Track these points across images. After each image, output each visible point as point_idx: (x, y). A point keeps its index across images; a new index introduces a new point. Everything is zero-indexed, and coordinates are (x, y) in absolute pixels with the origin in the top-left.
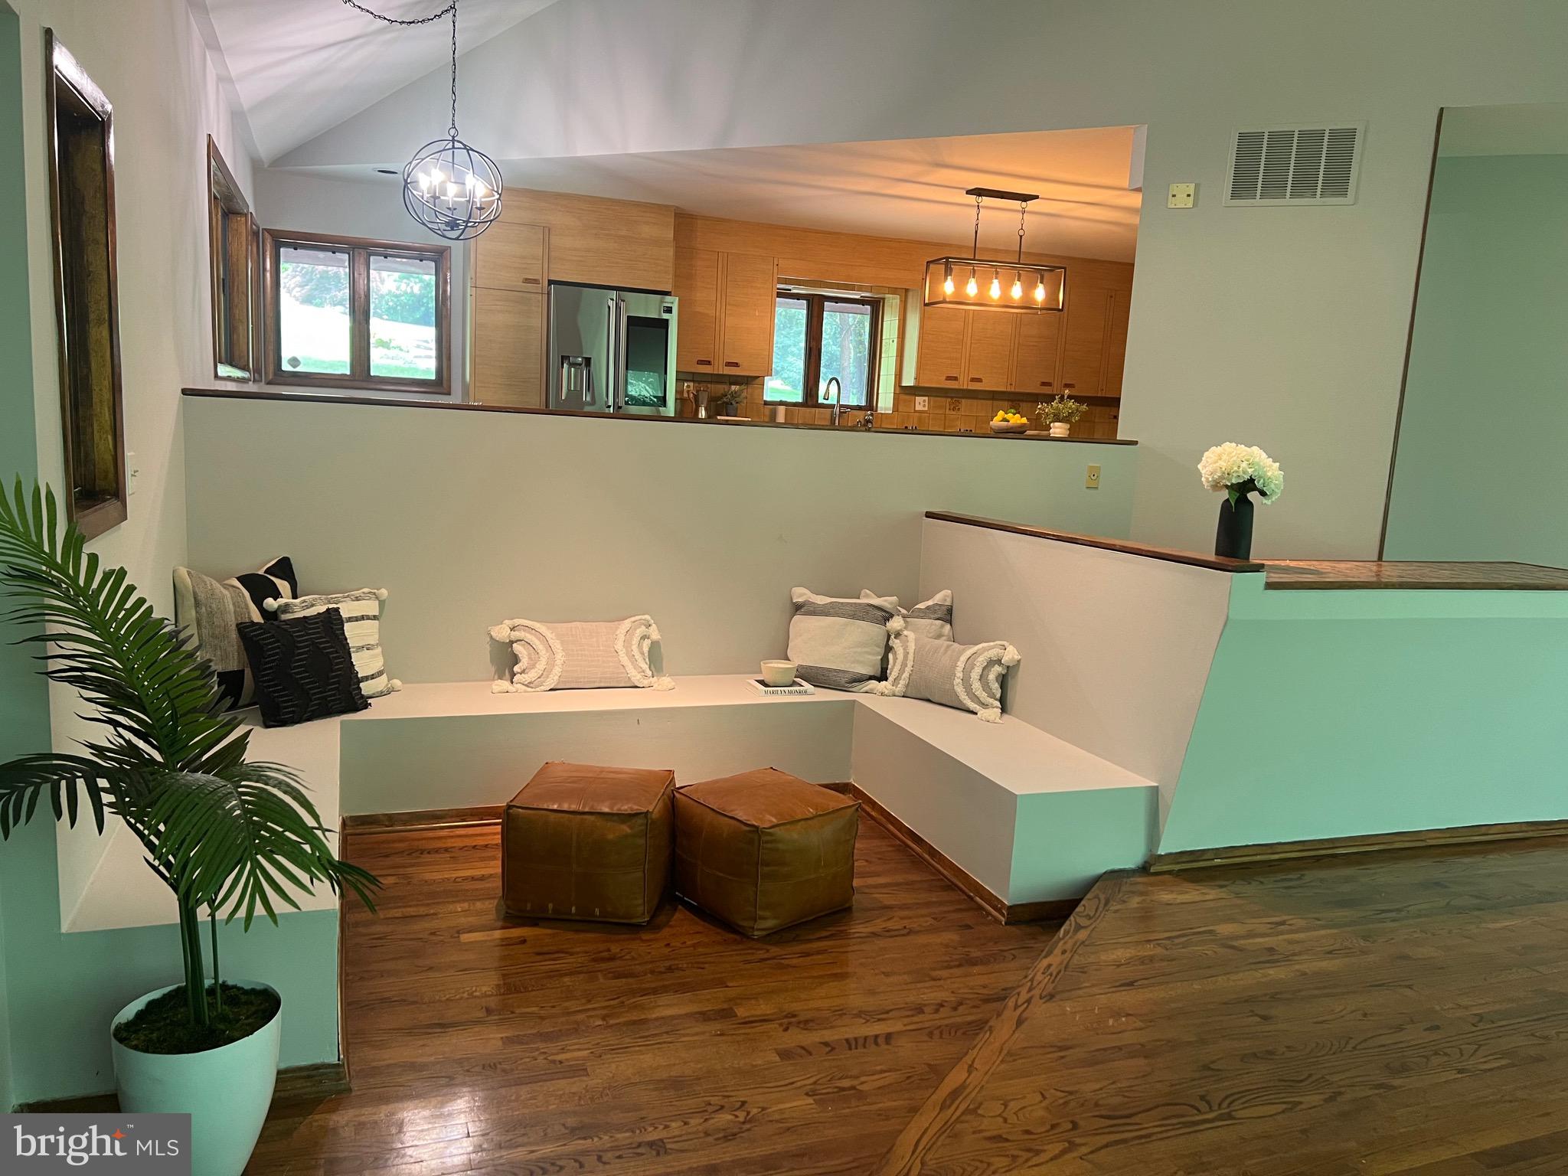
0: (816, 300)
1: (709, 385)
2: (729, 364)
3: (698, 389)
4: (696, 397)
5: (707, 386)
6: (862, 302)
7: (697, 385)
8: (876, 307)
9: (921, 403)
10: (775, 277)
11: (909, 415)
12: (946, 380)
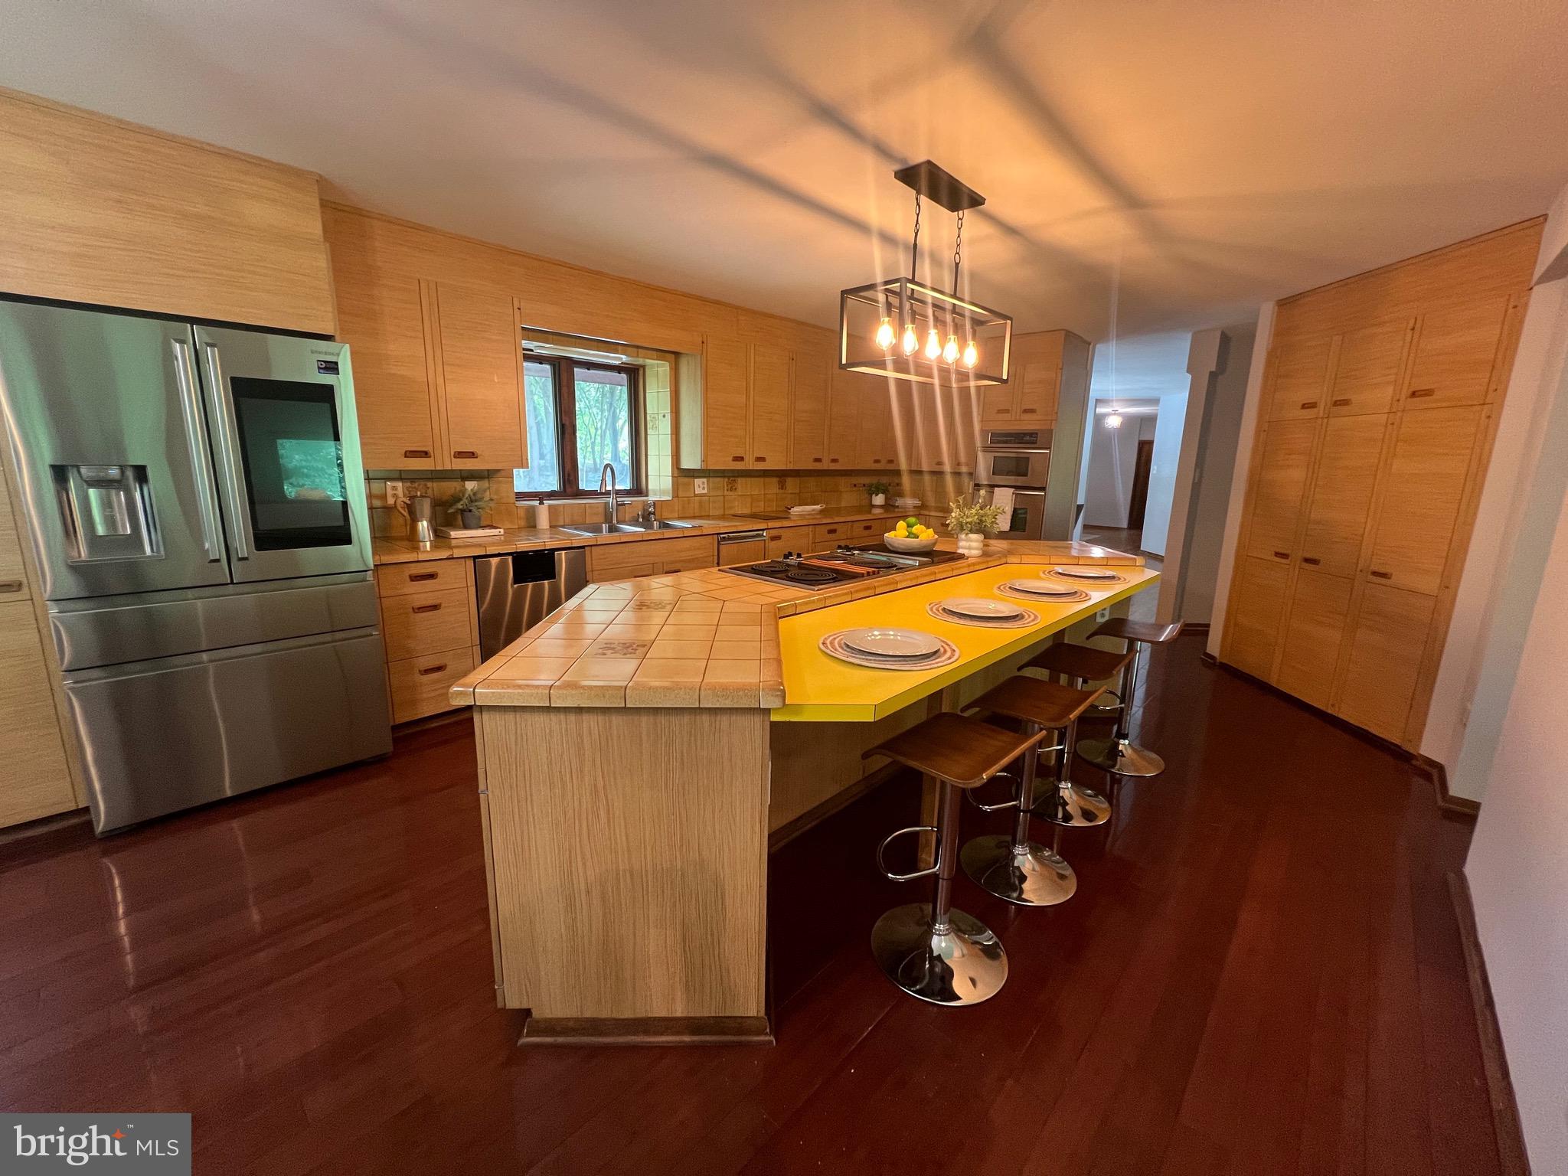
0: (563, 363)
1: (429, 484)
2: (460, 455)
3: (413, 494)
4: (411, 508)
5: (426, 485)
6: (618, 369)
7: (409, 484)
8: (634, 375)
9: (700, 486)
10: (518, 326)
11: (689, 500)
12: (733, 460)
